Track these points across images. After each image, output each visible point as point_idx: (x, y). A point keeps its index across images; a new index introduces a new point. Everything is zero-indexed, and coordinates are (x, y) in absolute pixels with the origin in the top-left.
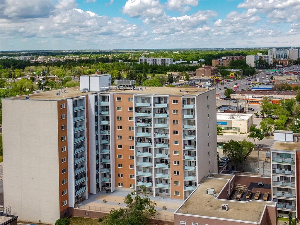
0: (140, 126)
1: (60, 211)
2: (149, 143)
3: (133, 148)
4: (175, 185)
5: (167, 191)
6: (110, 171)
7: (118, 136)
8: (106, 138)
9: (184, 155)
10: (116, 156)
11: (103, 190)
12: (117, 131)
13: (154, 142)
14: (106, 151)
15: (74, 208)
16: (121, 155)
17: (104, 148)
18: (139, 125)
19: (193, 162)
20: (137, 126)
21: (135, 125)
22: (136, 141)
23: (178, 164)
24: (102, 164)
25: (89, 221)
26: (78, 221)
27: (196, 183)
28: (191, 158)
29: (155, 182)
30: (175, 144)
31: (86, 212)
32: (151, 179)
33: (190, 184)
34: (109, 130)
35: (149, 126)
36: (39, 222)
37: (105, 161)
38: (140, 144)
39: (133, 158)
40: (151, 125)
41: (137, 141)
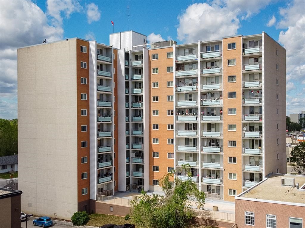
0: (182, 90)
1: (78, 201)
2: (193, 116)
3: (172, 128)
4: (229, 180)
5: (218, 189)
6: (143, 161)
7: (154, 112)
8: (138, 113)
9: (243, 130)
10: (150, 141)
11: (134, 189)
12: (152, 103)
13: (201, 114)
14: (138, 133)
15: (97, 201)
16: (157, 139)
17: (136, 129)
18: (180, 89)
19: (257, 141)
20: (178, 90)
21: (176, 89)
22: (176, 114)
23: (235, 146)
24: (133, 152)
25: (113, 218)
26: (100, 217)
27: (261, 175)
28: (255, 135)
29: (202, 176)
30: (231, 113)
31: (110, 207)
32: (196, 170)
33: (252, 177)
34: (143, 101)
35: (194, 89)
36: (54, 217)
37: (138, 147)
38: (181, 118)
39: (172, 143)
40: (197, 88)
41: (178, 114)
